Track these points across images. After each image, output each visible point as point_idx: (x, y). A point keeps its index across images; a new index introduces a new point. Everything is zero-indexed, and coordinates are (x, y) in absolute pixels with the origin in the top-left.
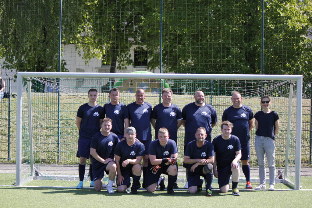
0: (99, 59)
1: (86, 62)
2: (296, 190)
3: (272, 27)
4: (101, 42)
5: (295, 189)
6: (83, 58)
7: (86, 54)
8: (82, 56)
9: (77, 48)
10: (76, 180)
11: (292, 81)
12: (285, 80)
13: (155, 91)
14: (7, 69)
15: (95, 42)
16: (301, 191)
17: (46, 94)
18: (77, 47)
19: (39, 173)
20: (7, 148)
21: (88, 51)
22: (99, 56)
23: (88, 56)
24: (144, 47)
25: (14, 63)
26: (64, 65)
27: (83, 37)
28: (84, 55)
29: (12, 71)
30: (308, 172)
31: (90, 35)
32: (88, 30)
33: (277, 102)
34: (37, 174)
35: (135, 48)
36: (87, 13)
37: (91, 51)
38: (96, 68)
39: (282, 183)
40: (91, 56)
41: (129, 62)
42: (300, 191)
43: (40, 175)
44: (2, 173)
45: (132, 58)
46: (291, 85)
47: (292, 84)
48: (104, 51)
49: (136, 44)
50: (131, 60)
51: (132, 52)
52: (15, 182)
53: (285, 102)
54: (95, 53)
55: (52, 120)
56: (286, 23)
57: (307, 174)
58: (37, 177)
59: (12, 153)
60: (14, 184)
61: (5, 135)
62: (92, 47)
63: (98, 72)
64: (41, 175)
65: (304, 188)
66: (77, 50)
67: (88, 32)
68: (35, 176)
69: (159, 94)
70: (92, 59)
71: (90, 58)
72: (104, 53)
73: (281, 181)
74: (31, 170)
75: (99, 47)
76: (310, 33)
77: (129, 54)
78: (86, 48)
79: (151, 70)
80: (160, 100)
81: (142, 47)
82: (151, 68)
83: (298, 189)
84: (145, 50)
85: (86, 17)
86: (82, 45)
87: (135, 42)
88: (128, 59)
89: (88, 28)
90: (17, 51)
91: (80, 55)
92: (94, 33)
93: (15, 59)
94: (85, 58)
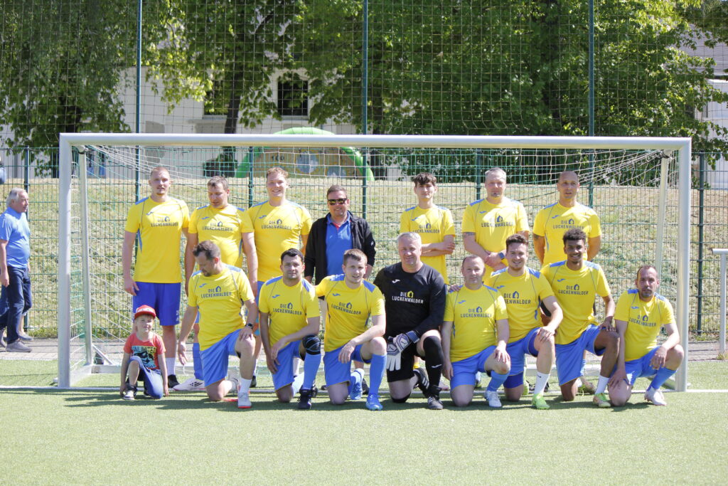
0: (198, 101)
1: (169, 107)
2: (678, 391)
3: (601, 27)
4: (202, 63)
5: (676, 389)
6: (162, 98)
7: (169, 90)
8: (160, 94)
9: (148, 77)
10: (186, 372)
11: (668, 151)
13: (334, 174)
15: (189, 62)
16: (690, 393)
18: (150, 73)
19: (103, 359)
21: (174, 83)
22: (199, 94)
23: (173, 93)
24: (302, 73)
25: (5, 112)
26: (119, 116)
27: (163, 52)
28: (163, 93)
30: (696, 353)
31: (178, 46)
32: (173, 36)
33: (620, 197)
34: (99, 361)
35: (282, 76)
37: (181, 82)
38: (191, 121)
40: (180, 94)
41: (267, 108)
42: (687, 394)
43: (106, 363)
45: (274, 98)
46: (663, 159)
47: (667, 157)
48: (211, 83)
49: (283, 67)
50: (272, 103)
51: (273, 86)
52: (57, 379)
53: (638, 196)
54: (191, 88)
55: (117, 241)
56: (633, 17)
57: (695, 357)
58: (99, 368)
60: (55, 383)
62: (182, 73)
63: (194, 130)
64: (108, 364)
65: (694, 388)
66: (150, 80)
67: (174, 39)
68: (95, 365)
69: (361, 181)
70: (183, 101)
71: (178, 99)
72: (211, 88)
74: (87, 353)
75: (198, 73)
76: (686, 42)
77: (268, 89)
78: (170, 76)
79: (316, 125)
80: (364, 193)
81: (296, 74)
82: (316, 120)
83: (683, 390)
84: (304, 79)
85: (169, 5)
86: (159, 69)
87: (280, 61)
88: (265, 101)
89: (174, 30)
90: (14, 84)
91: (156, 92)
92: (187, 41)
93: (10, 103)
94: (167, 99)
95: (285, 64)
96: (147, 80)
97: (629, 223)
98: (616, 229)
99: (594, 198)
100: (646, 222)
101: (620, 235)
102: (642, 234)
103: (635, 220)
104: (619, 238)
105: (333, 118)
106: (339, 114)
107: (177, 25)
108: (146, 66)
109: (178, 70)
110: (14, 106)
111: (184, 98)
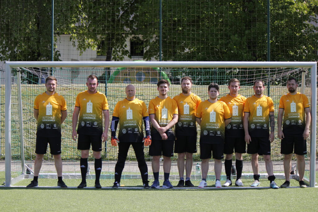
0: (94, 50)
1: (80, 52)
2: (311, 187)
4: (95, 33)
7: (81, 45)
8: (77, 47)
9: (71, 39)
11: (305, 69)
12: (297, 67)
16: (317, 188)
17: (40, 85)
18: (72, 37)
21: (83, 42)
22: (94, 47)
23: (82, 47)
24: (140, 36)
26: (58, 56)
27: (78, 28)
28: (78, 46)
31: (85, 25)
33: (283, 91)
34: (28, 172)
35: (132, 38)
36: (82, 3)
37: (86, 41)
38: (91, 59)
39: (294, 178)
40: (85, 47)
41: (125, 53)
42: (315, 188)
45: (128, 48)
46: (303, 72)
47: (305, 72)
50: (127, 50)
51: (128, 43)
52: (5, 182)
54: (90, 44)
58: (28, 176)
59: (3, 149)
60: (4, 184)
64: (32, 174)
68: (26, 174)
71: (85, 49)
72: (99, 44)
73: (293, 176)
74: (23, 168)
76: (313, 19)
77: (125, 44)
78: (81, 38)
79: (147, 60)
81: (138, 37)
82: (147, 58)
83: (313, 186)
84: (141, 40)
85: (81, 7)
86: (76, 35)
87: (131, 31)
88: (124, 50)
89: (83, 18)
90: (10, 42)
91: (75, 45)
92: (88, 23)
93: (8, 50)
94: (79, 49)
95: (133, 33)
96: (70, 40)
99: (270, 92)
105: (154, 57)
106: (157, 55)
107: (84, 15)
108: (70, 34)
109: (85, 36)
110: (10, 52)
111: (87, 48)
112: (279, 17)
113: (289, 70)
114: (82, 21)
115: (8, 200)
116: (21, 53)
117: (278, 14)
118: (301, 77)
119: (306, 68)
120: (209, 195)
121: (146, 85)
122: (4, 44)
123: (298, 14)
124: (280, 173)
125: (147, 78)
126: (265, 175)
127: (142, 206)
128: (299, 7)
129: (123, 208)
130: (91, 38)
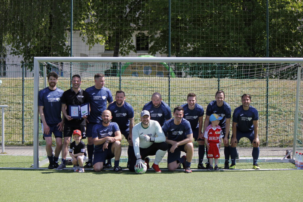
0: (102, 44)
1: (89, 47)
4: (103, 29)
8: (86, 42)
9: (81, 34)
12: (294, 63)
14: (14, 55)
15: (98, 28)
20: (21, 131)
21: (92, 37)
22: (102, 42)
23: (91, 41)
24: (146, 32)
25: (20, 50)
27: (87, 24)
29: (19, 57)
31: (93, 22)
33: (280, 84)
35: (137, 34)
36: (91, 1)
37: (95, 37)
38: (99, 53)
39: (290, 162)
40: (94, 42)
41: (131, 48)
44: (18, 156)
45: (134, 44)
46: (298, 67)
47: (300, 66)
48: (107, 37)
49: (138, 30)
50: (133, 46)
51: (134, 38)
52: (33, 164)
53: (288, 84)
54: (99, 39)
59: (26, 136)
60: (32, 166)
61: (19, 119)
69: (168, 78)
70: (96, 45)
71: (93, 44)
72: (107, 39)
73: (290, 160)
77: (131, 39)
78: (90, 34)
79: (152, 55)
80: (169, 83)
81: (143, 33)
82: (152, 52)
84: (147, 35)
85: (90, 5)
86: (86, 31)
87: (137, 28)
88: (130, 45)
89: (92, 15)
90: (24, 38)
91: (84, 41)
92: (97, 19)
93: (22, 45)
94: (89, 44)
95: (139, 29)
96: (80, 36)
97: (284, 95)
98: (278, 98)
99: (269, 85)
100: (292, 95)
101: (280, 101)
102: (289, 100)
103: (287, 94)
104: (280, 102)
105: (159, 52)
106: (162, 50)
107: (93, 13)
108: (80, 30)
109: (94, 32)
110: (24, 47)
111: (96, 43)
112: (276, 15)
113: (286, 66)
114: (91, 17)
115: (39, 180)
116: (34, 47)
117: (275, 12)
118: (297, 71)
119: (301, 64)
120: (216, 175)
121: (155, 78)
122: (18, 40)
123: (294, 13)
124: (278, 157)
125: (154, 72)
126: (264, 159)
127: (158, 184)
128: (294, 6)
129: (141, 186)
130: (100, 34)
